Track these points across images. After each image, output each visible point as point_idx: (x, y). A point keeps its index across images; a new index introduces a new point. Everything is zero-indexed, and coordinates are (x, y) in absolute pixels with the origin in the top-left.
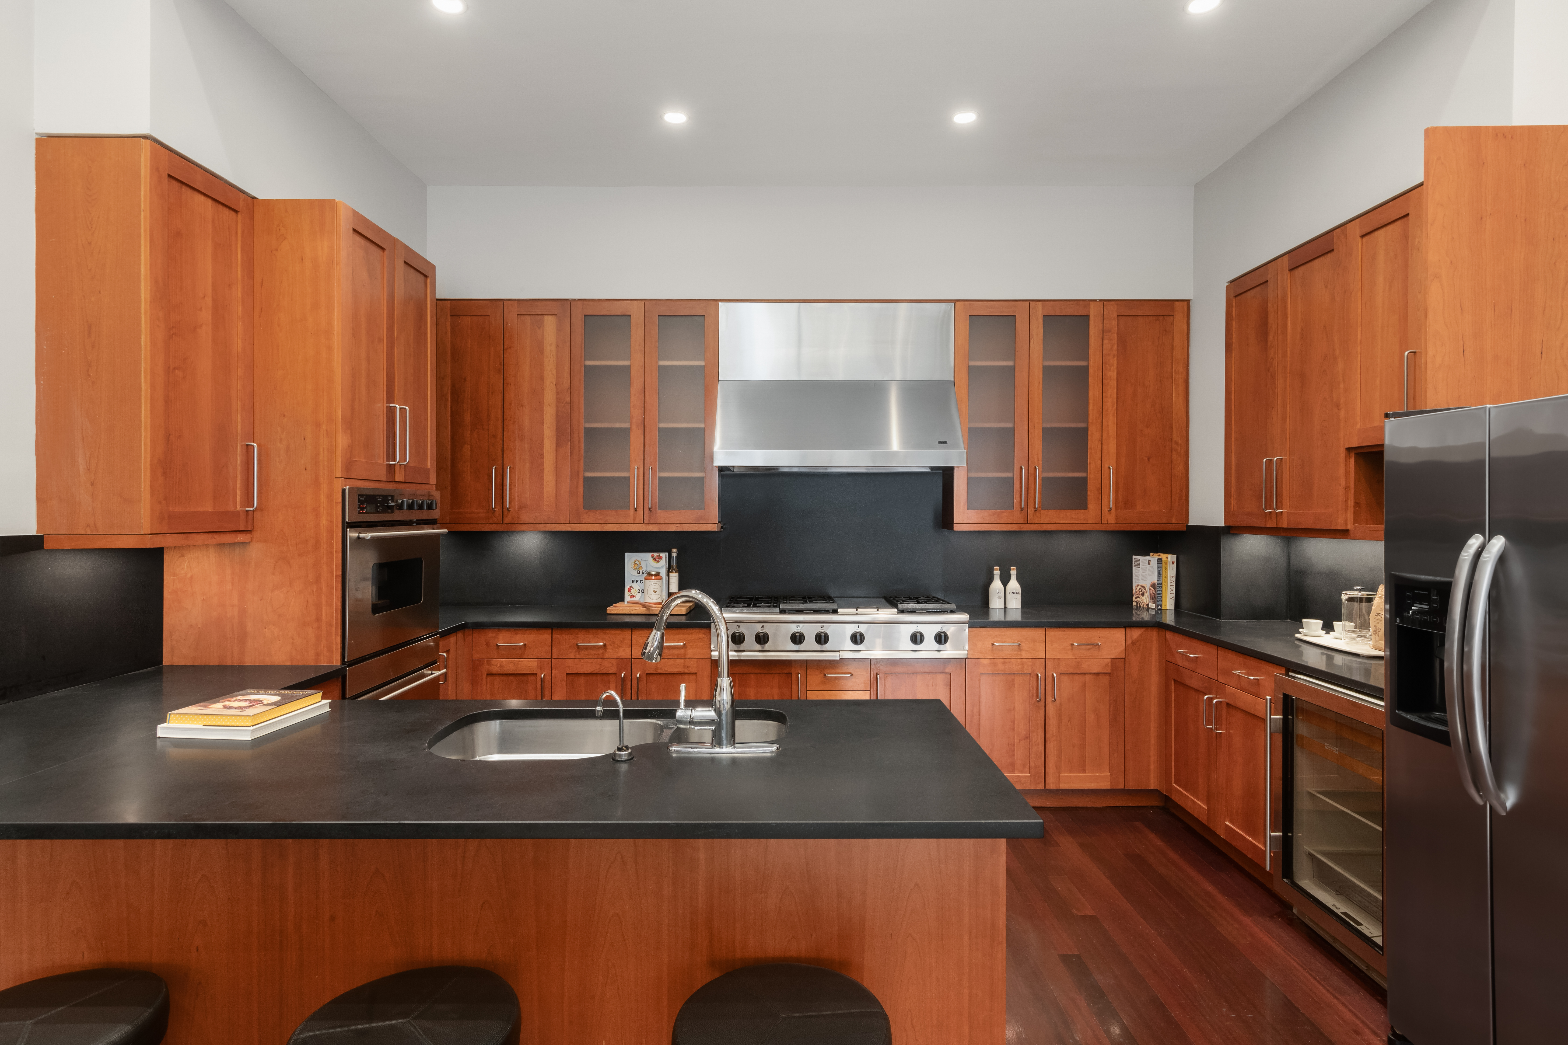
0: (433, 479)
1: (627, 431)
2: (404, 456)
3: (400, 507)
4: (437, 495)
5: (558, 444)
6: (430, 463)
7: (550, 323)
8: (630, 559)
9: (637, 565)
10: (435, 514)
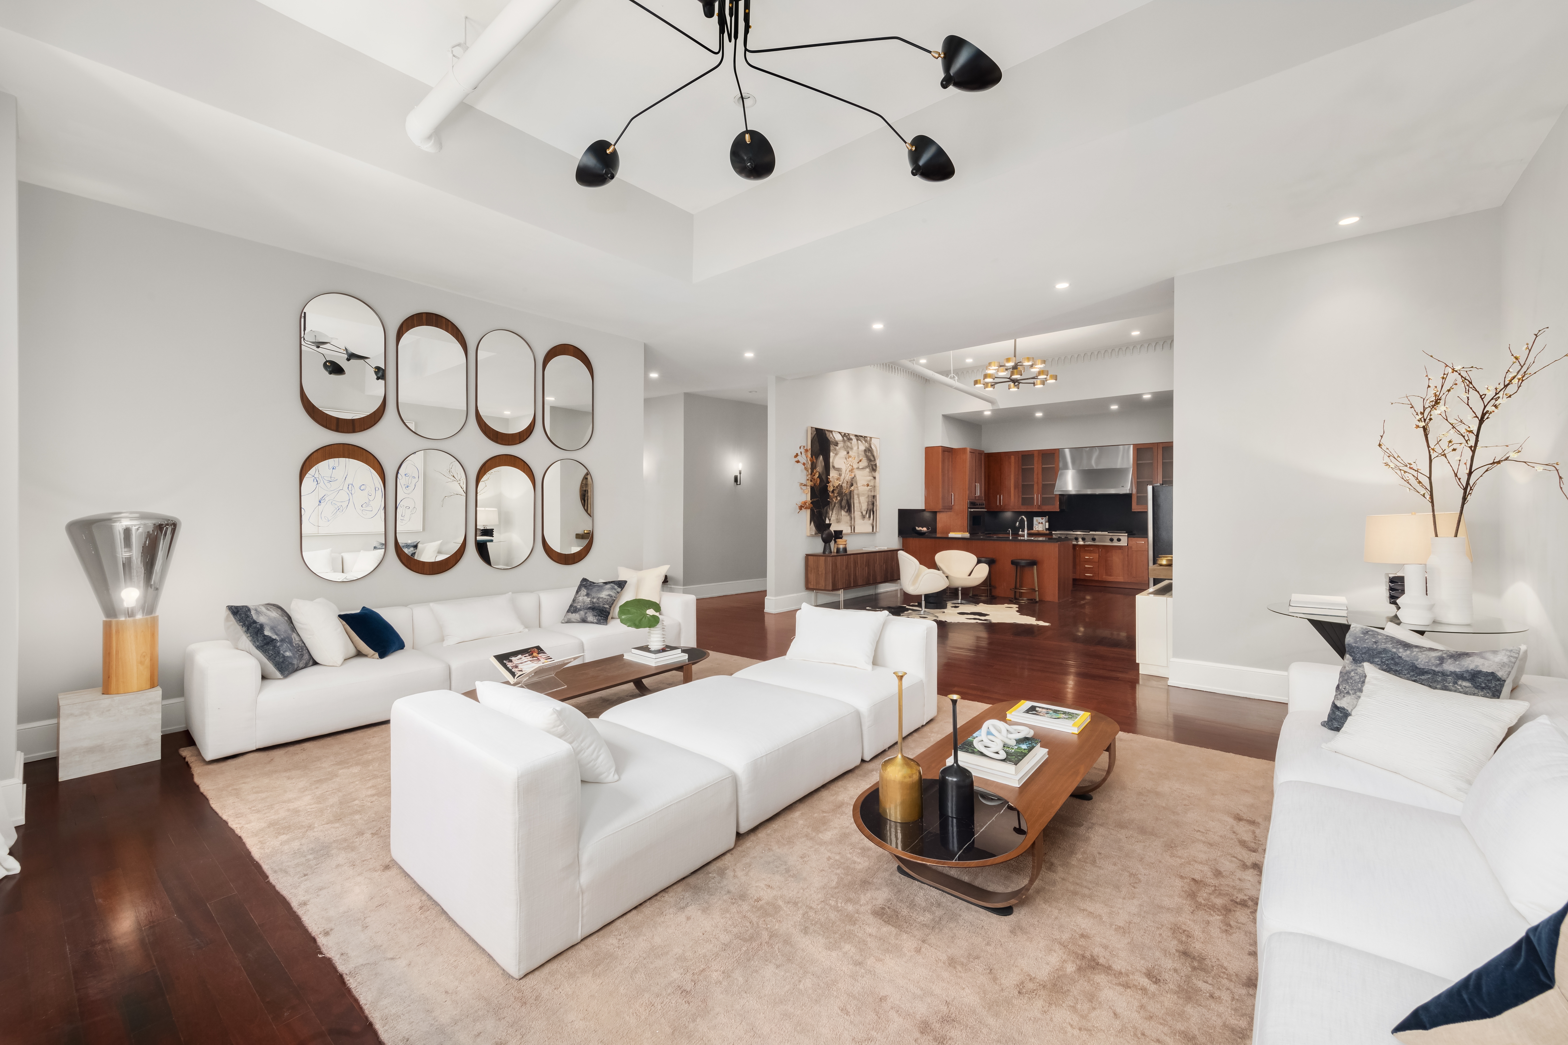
0: (984, 499)
1: (1033, 485)
2: (978, 494)
3: (977, 505)
4: (984, 502)
5: (1015, 489)
6: (983, 495)
7: (1013, 457)
8: (1035, 519)
9: (1037, 521)
10: (984, 506)
